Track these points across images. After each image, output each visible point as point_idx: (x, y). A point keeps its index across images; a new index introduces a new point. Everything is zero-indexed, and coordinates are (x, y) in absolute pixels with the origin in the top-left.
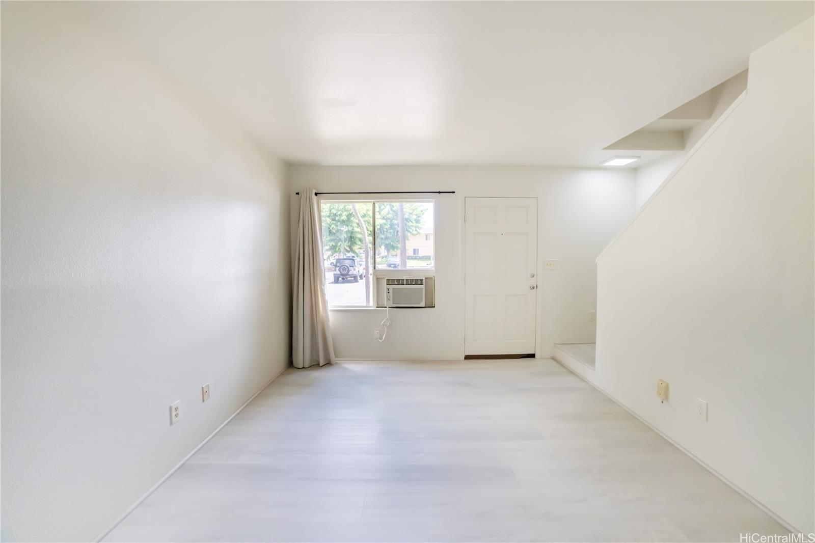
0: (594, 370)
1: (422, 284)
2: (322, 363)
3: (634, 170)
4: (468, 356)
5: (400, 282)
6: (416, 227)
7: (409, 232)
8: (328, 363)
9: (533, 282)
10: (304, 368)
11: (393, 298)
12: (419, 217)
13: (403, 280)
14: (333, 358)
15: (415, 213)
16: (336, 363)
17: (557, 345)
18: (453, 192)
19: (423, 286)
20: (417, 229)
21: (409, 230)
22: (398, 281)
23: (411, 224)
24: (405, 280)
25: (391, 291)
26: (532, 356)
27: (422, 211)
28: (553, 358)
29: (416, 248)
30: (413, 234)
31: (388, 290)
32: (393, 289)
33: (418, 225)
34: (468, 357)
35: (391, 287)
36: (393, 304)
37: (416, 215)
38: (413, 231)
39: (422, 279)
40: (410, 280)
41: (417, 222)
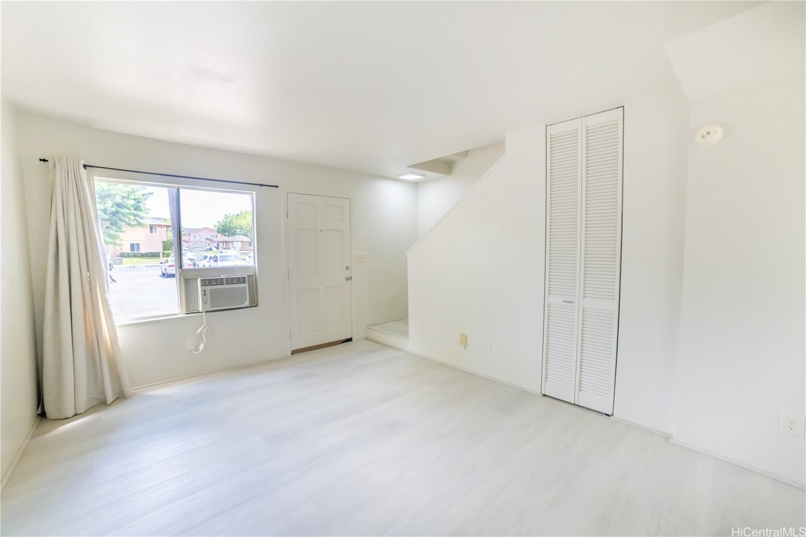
0: (408, 340)
1: (244, 282)
2: (110, 399)
3: (416, 184)
4: (294, 350)
5: (219, 282)
6: (135, 215)
7: (123, 221)
8: (121, 397)
9: (348, 274)
10: (76, 414)
11: (211, 300)
12: (139, 202)
13: (223, 279)
14: (129, 389)
15: (133, 197)
16: (133, 395)
17: (371, 327)
18: (277, 187)
19: (246, 285)
20: (137, 218)
21: (123, 218)
22: (216, 280)
23: (128, 211)
24: (224, 280)
25: (208, 292)
26: (350, 340)
27: (143, 195)
28: (367, 339)
29: (135, 243)
30: (130, 225)
31: (205, 292)
32: (211, 290)
33: (137, 212)
34: (294, 352)
35: (208, 288)
36: (211, 307)
37: (134, 200)
38: (130, 220)
39: (245, 277)
40: (231, 278)
41: (135, 209)
